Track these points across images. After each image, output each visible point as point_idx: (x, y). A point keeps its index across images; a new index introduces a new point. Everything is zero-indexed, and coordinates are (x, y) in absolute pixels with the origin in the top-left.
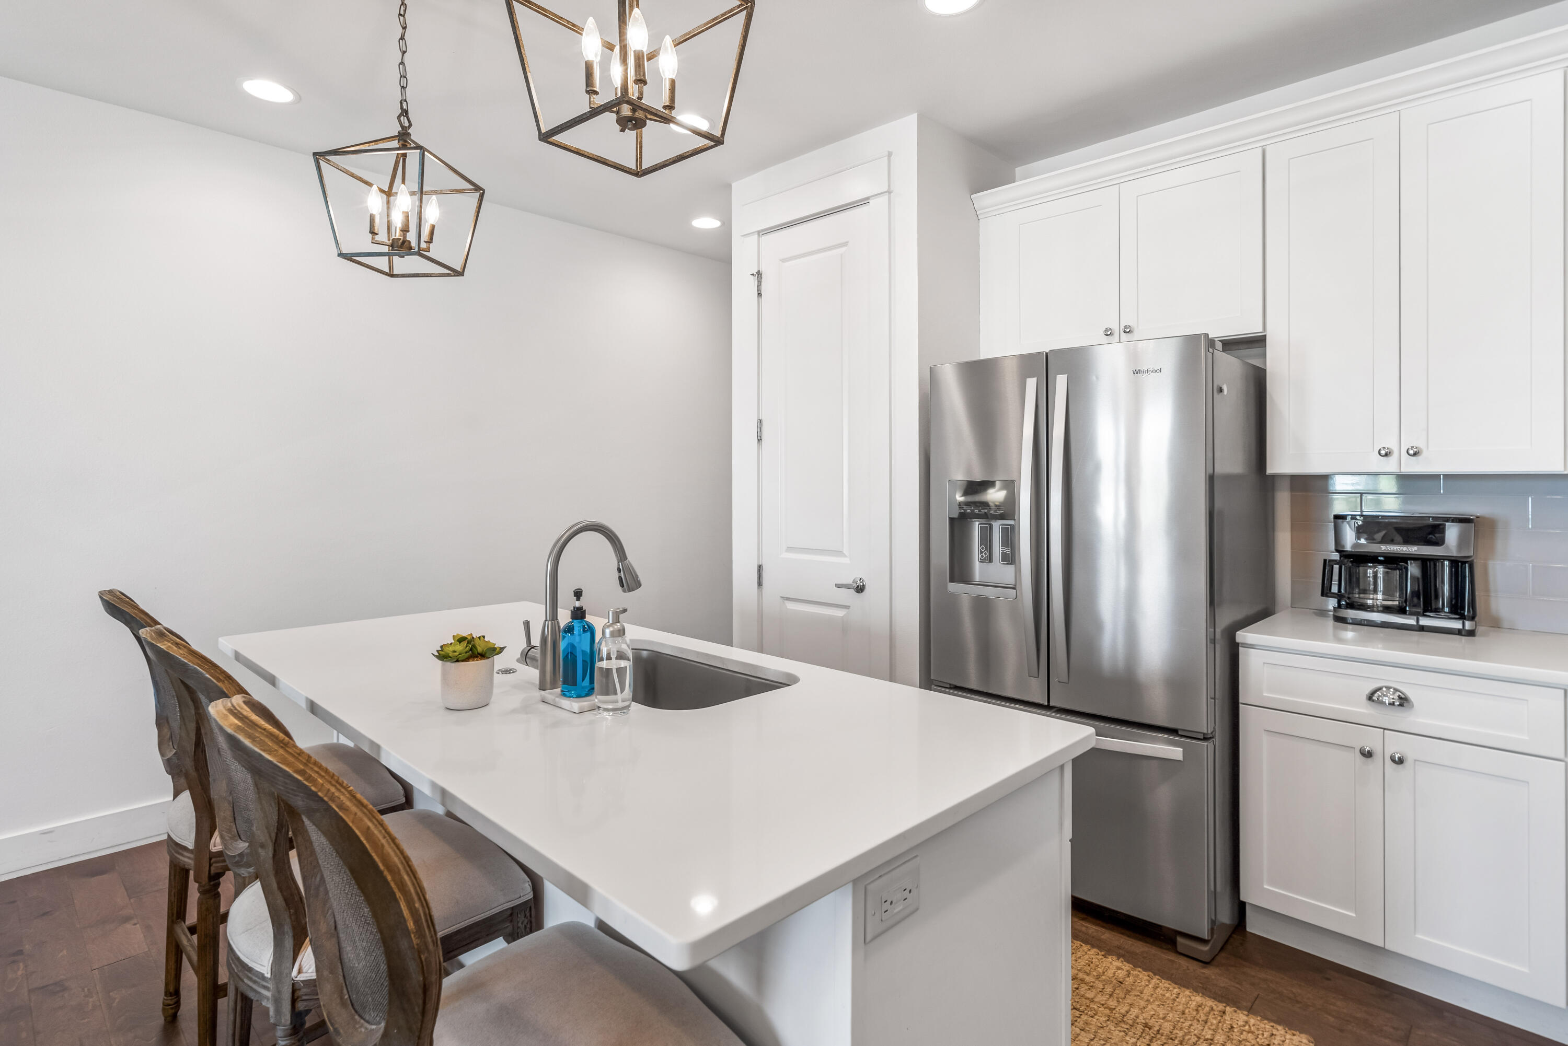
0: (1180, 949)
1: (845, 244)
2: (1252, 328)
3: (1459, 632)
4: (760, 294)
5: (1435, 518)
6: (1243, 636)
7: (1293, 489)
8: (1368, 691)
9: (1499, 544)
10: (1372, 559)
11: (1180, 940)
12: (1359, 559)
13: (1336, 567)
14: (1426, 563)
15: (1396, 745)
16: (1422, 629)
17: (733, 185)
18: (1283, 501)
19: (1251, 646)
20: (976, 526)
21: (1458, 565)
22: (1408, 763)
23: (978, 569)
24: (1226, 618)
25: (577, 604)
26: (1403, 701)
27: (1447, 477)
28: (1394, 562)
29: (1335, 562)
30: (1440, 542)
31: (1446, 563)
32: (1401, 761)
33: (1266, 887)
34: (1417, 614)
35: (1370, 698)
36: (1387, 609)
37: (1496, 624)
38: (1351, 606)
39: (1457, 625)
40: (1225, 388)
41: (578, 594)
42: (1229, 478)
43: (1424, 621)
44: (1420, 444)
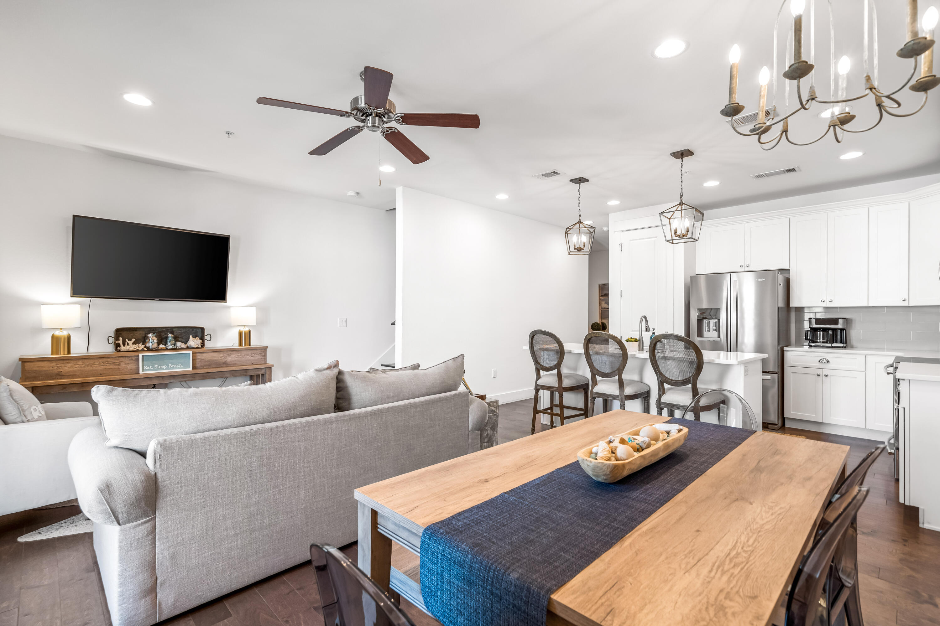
0: (769, 428)
1: (656, 237)
2: (786, 267)
3: (842, 347)
4: (621, 250)
5: (836, 318)
6: (785, 349)
7: (796, 311)
8: (819, 360)
9: (853, 325)
10: (819, 329)
11: (769, 426)
12: (816, 330)
13: (809, 332)
14: (834, 330)
15: (826, 372)
16: (832, 347)
17: (609, 214)
18: (793, 315)
19: (788, 351)
20: (705, 322)
21: (842, 330)
22: (829, 376)
23: (705, 333)
24: (780, 346)
25: (654, 331)
26: (828, 361)
27: (839, 307)
28: (825, 330)
29: (809, 331)
30: (837, 324)
31: (839, 331)
32: (827, 376)
33: (792, 412)
34: (831, 343)
35: (819, 361)
36: (823, 342)
37: (852, 347)
38: (813, 342)
39: (841, 345)
40: (781, 284)
41: (654, 329)
42: (782, 308)
43: (833, 345)
44: (832, 299)
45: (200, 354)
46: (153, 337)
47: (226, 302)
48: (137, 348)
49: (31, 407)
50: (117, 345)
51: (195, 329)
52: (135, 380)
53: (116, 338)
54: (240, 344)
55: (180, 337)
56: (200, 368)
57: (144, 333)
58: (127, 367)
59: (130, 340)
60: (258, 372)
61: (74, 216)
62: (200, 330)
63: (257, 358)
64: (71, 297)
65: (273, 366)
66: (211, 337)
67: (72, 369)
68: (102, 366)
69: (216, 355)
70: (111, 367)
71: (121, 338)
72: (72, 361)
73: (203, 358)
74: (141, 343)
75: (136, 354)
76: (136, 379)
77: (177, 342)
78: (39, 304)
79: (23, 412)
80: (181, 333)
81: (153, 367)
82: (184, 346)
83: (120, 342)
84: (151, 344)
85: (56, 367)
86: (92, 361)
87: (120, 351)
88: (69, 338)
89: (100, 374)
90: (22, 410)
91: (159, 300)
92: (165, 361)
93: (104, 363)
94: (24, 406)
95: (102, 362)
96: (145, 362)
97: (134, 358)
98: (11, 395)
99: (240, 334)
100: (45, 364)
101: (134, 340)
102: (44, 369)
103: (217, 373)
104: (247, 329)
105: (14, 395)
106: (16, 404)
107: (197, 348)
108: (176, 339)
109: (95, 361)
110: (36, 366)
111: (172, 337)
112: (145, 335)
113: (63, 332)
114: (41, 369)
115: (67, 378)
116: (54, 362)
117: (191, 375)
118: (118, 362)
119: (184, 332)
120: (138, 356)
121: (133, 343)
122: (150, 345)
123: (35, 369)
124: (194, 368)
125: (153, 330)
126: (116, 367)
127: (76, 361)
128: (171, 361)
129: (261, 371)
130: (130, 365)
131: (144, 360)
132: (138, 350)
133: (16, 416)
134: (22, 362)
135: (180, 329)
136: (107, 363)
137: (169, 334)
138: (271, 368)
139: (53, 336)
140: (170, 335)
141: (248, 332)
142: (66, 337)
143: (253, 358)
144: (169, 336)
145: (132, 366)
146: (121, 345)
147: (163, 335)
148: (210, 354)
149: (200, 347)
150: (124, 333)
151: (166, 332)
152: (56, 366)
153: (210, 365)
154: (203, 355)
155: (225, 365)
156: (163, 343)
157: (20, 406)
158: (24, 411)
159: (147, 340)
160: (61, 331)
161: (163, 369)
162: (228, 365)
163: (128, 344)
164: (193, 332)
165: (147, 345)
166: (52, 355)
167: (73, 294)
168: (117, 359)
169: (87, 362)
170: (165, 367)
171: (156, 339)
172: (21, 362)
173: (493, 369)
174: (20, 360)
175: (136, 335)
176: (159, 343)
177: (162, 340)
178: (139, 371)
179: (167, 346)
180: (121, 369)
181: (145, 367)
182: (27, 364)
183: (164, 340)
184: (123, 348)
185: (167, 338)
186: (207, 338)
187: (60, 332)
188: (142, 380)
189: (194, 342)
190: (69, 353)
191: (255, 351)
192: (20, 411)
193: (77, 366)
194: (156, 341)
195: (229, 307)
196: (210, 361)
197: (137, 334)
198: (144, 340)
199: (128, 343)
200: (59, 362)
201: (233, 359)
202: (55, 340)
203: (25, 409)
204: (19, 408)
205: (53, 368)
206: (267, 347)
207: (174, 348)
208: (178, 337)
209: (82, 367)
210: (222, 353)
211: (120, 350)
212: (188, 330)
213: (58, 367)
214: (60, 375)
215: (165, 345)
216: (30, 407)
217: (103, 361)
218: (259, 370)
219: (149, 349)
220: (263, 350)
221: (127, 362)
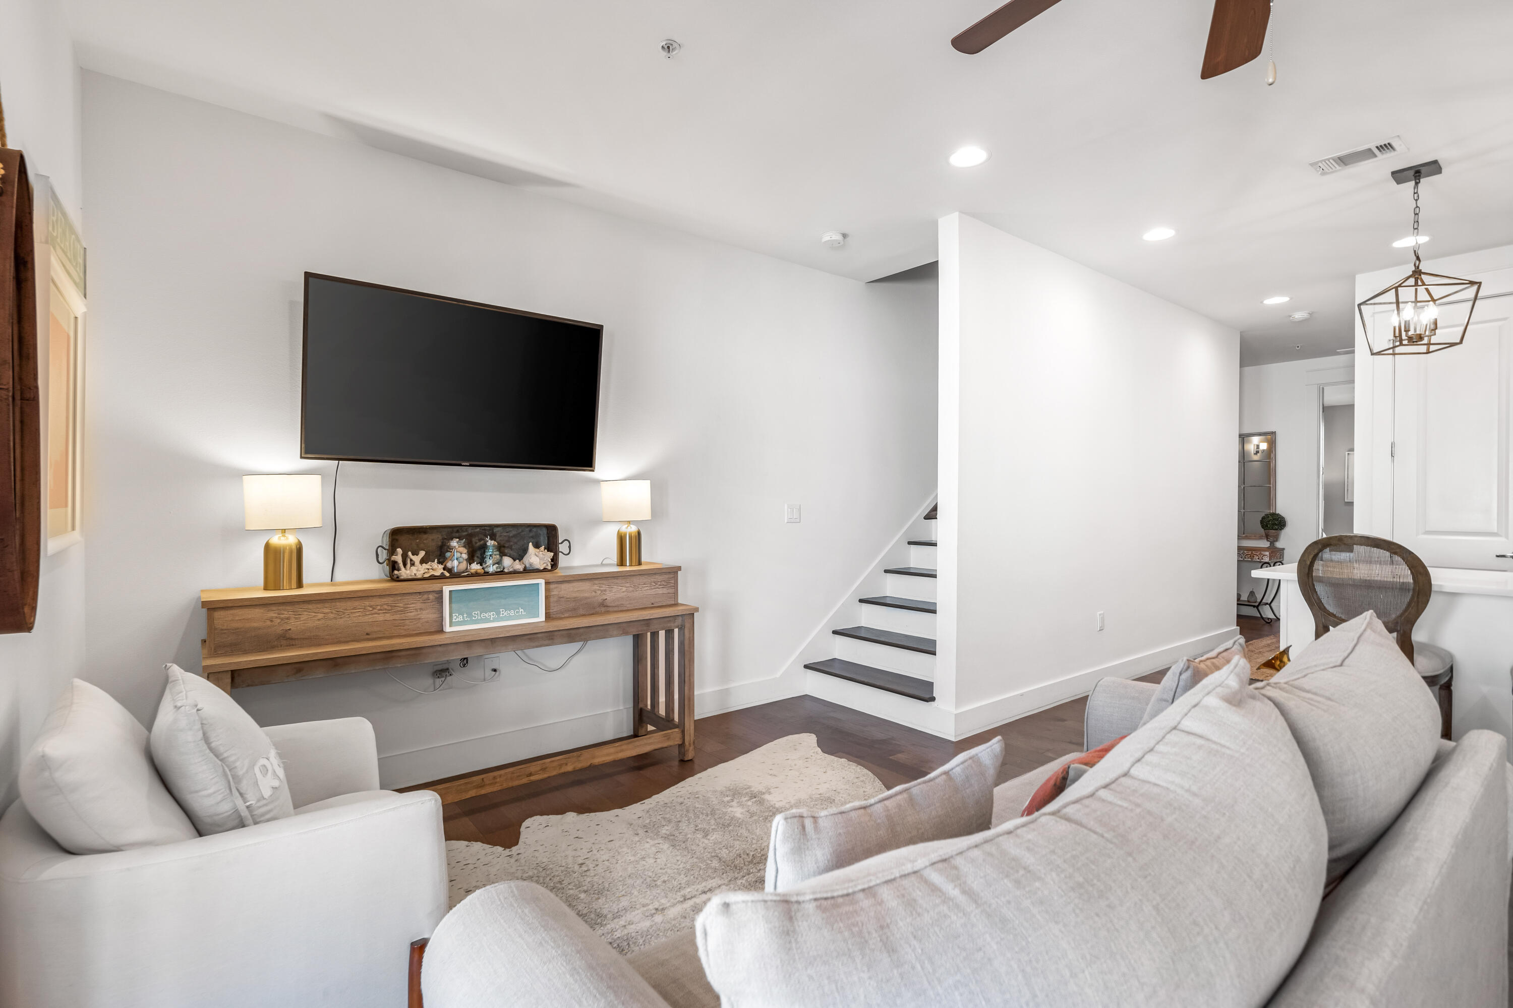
1: (1505, 319)
17: (1357, 276)
45: (556, 585)
46: (459, 547)
47: (593, 471)
48: (432, 573)
49: (254, 765)
50: (394, 566)
51: (534, 530)
52: (440, 649)
53: (392, 551)
54: (622, 563)
55: (506, 546)
56: (558, 616)
57: (440, 537)
58: (418, 617)
59: (415, 553)
60: (669, 625)
61: (308, 276)
62: (545, 531)
63: (660, 591)
64: (301, 457)
65: (697, 610)
66: (570, 547)
67: (310, 624)
68: (370, 616)
69: (586, 586)
70: (388, 617)
71: (399, 551)
72: (310, 606)
73: (562, 593)
74: (436, 560)
75: (434, 586)
76: (440, 645)
77: (503, 557)
78: (239, 474)
79: (235, 783)
80: (509, 537)
81: (470, 615)
82: (518, 566)
83: (398, 558)
84: (456, 563)
85: (279, 621)
86: (349, 604)
87: (398, 579)
88: (299, 550)
89: (367, 634)
90: (234, 777)
91: (470, 466)
92: (492, 602)
93: (374, 609)
94: (238, 764)
95: (371, 606)
96: (454, 605)
97: (431, 597)
98: (206, 739)
99: (621, 539)
100: (256, 613)
101: (422, 554)
102: (255, 625)
103: (595, 628)
104: (633, 529)
105: (213, 737)
106: (220, 763)
107: (545, 570)
108: (502, 550)
109: (357, 603)
110: (237, 618)
111: (494, 546)
112: (443, 542)
113: (287, 539)
114: (248, 625)
115: (301, 647)
116: (274, 608)
117: (546, 634)
118: (401, 605)
119: (514, 536)
120: (441, 592)
121: (423, 561)
122: (454, 564)
123: (235, 625)
124: (548, 616)
125: (458, 531)
126: (397, 617)
127: (319, 606)
128: (503, 602)
129: (675, 622)
130: (424, 612)
131: (453, 600)
132: (432, 575)
133: (220, 797)
134: (208, 609)
135: (508, 529)
136: (379, 607)
137: (488, 539)
138: (693, 614)
139: (267, 547)
140: (490, 543)
141: (637, 534)
142: (294, 547)
143: (653, 592)
144: (488, 544)
145: (428, 615)
146: (401, 565)
147: (476, 543)
148: (576, 584)
149: (549, 568)
150: (403, 539)
151: (481, 536)
152: (280, 618)
153: (575, 609)
154: (564, 586)
155: (603, 609)
156: (476, 558)
157: (227, 766)
158: (237, 779)
159: (448, 554)
160: (283, 536)
161: (487, 620)
162: (611, 609)
163: (413, 564)
164: (531, 534)
165: (449, 565)
166: (266, 588)
167: (306, 453)
168: (399, 598)
169: (340, 605)
170: (492, 615)
171: (465, 550)
172: (205, 610)
173: (1098, 613)
174: (204, 604)
175: (425, 541)
176: (470, 560)
177: (476, 553)
178: (442, 626)
179: (484, 566)
180: (407, 622)
181: (455, 617)
182: (217, 615)
183: (478, 554)
184: (404, 573)
185: (484, 547)
186: (563, 548)
187: (283, 538)
188: (453, 647)
189: (537, 557)
190: (300, 585)
191: (657, 577)
192: (229, 782)
193: (320, 616)
194: (465, 556)
195: (598, 482)
196: (575, 600)
197: (426, 539)
198: (440, 554)
199: (411, 560)
200: (284, 607)
201: (619, 595)
202: (272, 554)
203: (240, 773)
204: (225, 775)
205: (272, 621)
206: (679, 568)
207: (499, 570)
208: (504, 547)
209: (331, 619)
210: (596, 582)
211: (398, 577)
212: (522, 531)
213: (282, 619)
214: (287, 640)
215: (481, 565)
216: (252, 766)
217: (372, 603)
218: (671, 619)
219: (455, 576)
220: (672, 573)
221: (419, 605)
